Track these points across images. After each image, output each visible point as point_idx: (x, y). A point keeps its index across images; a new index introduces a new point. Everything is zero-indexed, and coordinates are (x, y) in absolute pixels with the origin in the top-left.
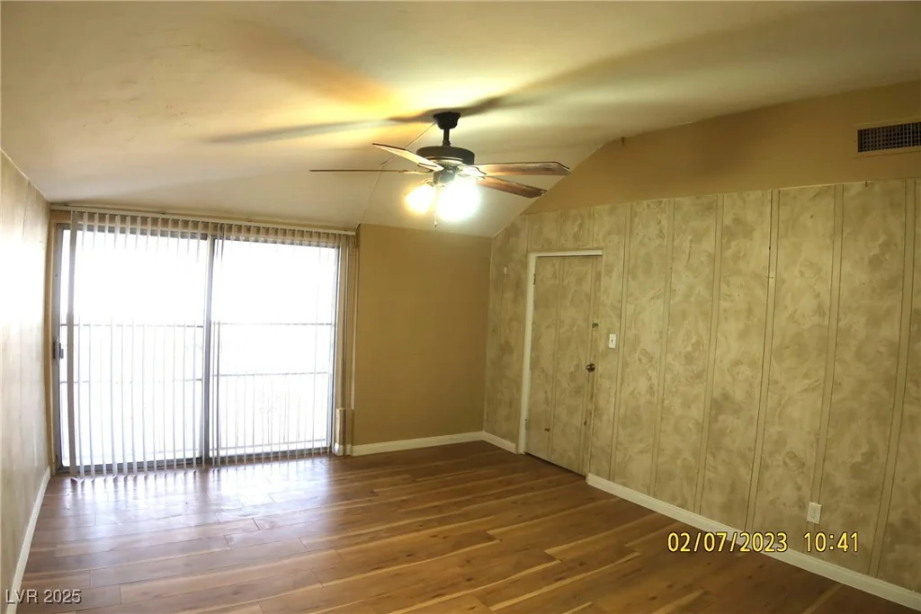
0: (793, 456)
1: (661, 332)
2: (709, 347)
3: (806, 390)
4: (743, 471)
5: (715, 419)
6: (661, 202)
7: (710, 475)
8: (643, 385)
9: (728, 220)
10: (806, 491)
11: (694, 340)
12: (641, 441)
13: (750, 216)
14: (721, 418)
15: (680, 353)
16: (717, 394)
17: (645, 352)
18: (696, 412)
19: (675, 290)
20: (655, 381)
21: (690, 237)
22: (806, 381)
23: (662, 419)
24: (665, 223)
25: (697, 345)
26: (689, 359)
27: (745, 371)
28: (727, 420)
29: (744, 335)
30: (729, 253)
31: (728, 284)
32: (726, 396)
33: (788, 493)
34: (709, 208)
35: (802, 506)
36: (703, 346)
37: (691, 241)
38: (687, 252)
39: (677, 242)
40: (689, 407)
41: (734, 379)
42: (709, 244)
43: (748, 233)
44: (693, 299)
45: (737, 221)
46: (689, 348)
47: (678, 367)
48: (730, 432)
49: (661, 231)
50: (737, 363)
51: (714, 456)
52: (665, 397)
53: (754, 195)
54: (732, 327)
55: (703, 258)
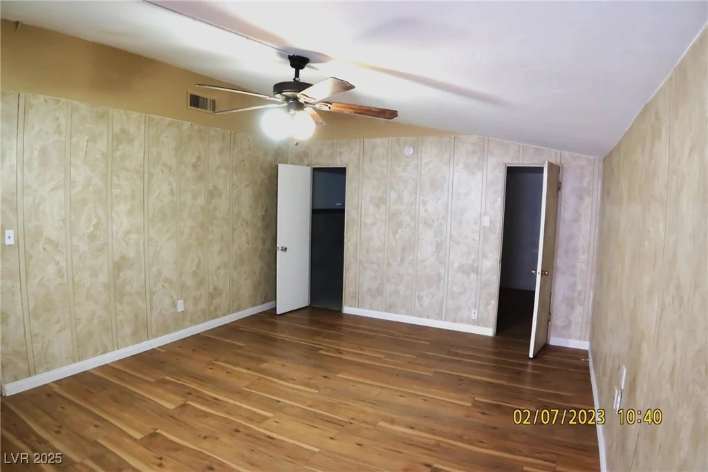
0: (166, 280)
1: (64, 220)
2: (107, 224)
3: (168, 240)
4: (140, 303)
5: (118, 277)
6: (59, 101)
7: (120, 317)
8: (51, 270)
9: (117, 129)
10: (175, 296)
11: (94, 221)
12: (58, 322)
13: (132, 129)
14: (121, 274)
15: (83, 234)
16: (116, 258)
17: (49, 241)
18: (103, 278)
19: (75, 182)
20: (63, 264)
21: (87, 138)
22: (169, 235)
23: (74, 294)
24: (63, 121)
25: (96, 226)
26: (92, 237)
27: (133, 236)
28: (126, 274)
29: (130, 212)
30: (118, 154)
31: (118, 176)
32: (123, 258)
33: (167, 302)
34: (103, 116)
35: (174, 305)
36: (102, 224)
37: (88, 141)
38: (85, 149)
39: (74, 140)
40: (97, 275)
41: (127, 244)
42: (102, 145)
43: (131, 141)
44: (91, 189)
45: (123, 131)
46: (91, 229)
47: (83, 246)
48: (130, 281)
49: (59, 127)
50: (128, 233)
51: (121, 302)
52: (75, 274)
53: (135, 115)
54: (123, 207)
55: (98, 156)
